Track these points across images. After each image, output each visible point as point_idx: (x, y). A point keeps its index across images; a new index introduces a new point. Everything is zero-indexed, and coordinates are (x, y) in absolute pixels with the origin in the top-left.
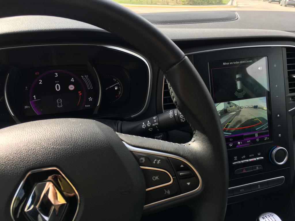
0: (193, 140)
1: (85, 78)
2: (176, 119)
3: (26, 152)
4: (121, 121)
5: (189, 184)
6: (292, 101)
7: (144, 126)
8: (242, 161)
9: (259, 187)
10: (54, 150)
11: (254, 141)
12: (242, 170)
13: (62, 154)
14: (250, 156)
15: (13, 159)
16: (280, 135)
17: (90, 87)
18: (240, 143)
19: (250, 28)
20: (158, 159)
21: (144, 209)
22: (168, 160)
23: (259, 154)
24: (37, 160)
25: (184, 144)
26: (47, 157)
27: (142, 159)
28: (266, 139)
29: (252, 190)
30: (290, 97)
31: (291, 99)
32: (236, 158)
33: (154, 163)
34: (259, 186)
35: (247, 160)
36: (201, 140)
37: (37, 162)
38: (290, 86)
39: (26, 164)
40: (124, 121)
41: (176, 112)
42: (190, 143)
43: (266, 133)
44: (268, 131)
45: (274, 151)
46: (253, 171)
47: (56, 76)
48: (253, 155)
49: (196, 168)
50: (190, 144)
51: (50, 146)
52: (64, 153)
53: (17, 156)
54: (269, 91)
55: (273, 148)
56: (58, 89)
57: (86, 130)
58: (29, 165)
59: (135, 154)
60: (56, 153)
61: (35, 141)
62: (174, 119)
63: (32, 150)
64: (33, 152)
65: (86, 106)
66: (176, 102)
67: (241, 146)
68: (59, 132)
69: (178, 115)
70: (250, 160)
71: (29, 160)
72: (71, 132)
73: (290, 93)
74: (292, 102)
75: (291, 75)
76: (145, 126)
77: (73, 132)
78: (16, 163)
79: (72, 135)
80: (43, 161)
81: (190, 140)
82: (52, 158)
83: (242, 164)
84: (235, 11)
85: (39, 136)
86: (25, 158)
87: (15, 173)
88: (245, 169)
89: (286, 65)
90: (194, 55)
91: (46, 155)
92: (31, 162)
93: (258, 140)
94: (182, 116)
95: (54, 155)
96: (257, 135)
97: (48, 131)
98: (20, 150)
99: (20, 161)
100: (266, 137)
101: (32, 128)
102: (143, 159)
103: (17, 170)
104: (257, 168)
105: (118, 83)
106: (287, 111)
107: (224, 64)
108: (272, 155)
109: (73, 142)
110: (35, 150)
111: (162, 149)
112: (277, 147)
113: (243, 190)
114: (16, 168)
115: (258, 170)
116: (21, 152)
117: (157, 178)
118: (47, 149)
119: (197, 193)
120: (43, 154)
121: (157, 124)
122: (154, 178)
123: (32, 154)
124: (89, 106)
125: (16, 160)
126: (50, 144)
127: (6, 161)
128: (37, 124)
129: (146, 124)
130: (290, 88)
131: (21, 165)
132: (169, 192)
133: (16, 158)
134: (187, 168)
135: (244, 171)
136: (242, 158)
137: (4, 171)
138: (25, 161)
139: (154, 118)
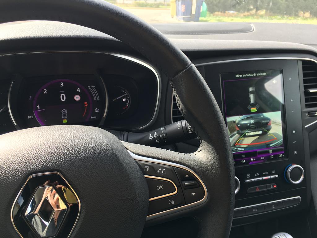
0: (199, 150)
1: (92, 88)
2: (184, 130)
3: (28, 156)
4: (127, 133)
5: (194, 194)
6: (309, 116)
7: (150, 137)
8: (256, 179)
9: (274, 208)
10: (56, 154)
11: (268, 158)
12: (256, 188)
13: (64, 159)
14: (264, 174)
15: (15, 162)
16: (295, 152)
17: (96, 97)
18: (253, 159)
19: (265, 40)
20: (163, 168)
21: (147, 219)
22: (173, 169)
23: (273, 172)
24: (39, 163)
25: (190, 154)
26: (49, 161)
27: (146, 167)
28: (281, 156)
29: (266, 210)
30: (306, 112)
31: (307, 114)
32: (248, 175)
33: (159, 172)
34: (273, 206)
35: (261, 178)
36: (207, 150)
37: (38, 166)
38: (307, 100)
39: (28, 167)
40: (130, 133)
41: (184, 123)
42: (196, 152)
43: (281, 150)
44: (283, 147)
45: (290, 169)
46: (267, 190)
47: (62, 85)
48: (267, 173)
49: (201, 178)
50: (196, 154)
51: (52, 150)
52: (66, 157)
53: (19, 160)
54: (284, 104)
55: (288, 166)
56: (63, 99)
57: (90, 136)
58: (31, 169)
59: (139, 162)
60: (58, 158)
61: (38, 146)
62: (182, 130)
63: (35, 154)
64: (35, 156)
65: (92, 117)
66: (182, 110)
67: (254, 162)
68: (62, 137)
69: (186, 127)
70: (264, 178)
71: (31, 164)
72: (74, 138)
73: (306, 108)
74: (308, 118)
75: (307, 89)
76: (152, 137)
77: (76, 137)
78: (17, 166)
79: (75, 141)
80: (45, 165)
81: (196, 150)
82: (54, 162)
83: (255, 182)
84: (251, 23)
85: (42, 141)
86: (27, 162)
87: (17, 177)
88: (258, 187)
89: (302, 78)
90: (205, 66)
91: (48, 159)
92: (33, 165)
93: (272, 157)
94: (190, 128)
95: (56, 159)
96: (271, 152)
97: (51, 136)
98: (22, 154)
99: (22, 164)
100: (281, 154)
101: (36, 133)
102: (148, 168)
103: (19, 173)
104: (272, 187)
105: (126, 94)
106: (303, 127)
107: (237, 76)
108: (287, 174)
109: (76, 147)
110: (37, 154)
111: (167, 158)
112: (292, 165)
113: (256, 210)
114: (17, 172)
115: (272, 189)
116: (23, 156)
117: (161, 187)
118: (49, 153)
119: (202, 204)
120: (46, 158)
121: (164, 135)
122: (158, 188)
123: (34, 158)
124: (95, 117)
125: (18, 163)
126: (53, 149)
127: (8, 164)
128: (40, 129)
129: (153, 135)
130: (306, 103)
131: (22, 168)
132: (173, 203)
133: (18, 161)
134: (192, 178)
135: (258, 190)
136: (256, 175)
137: (6, 174)
138: (26, 165)
139: (162, 129)
